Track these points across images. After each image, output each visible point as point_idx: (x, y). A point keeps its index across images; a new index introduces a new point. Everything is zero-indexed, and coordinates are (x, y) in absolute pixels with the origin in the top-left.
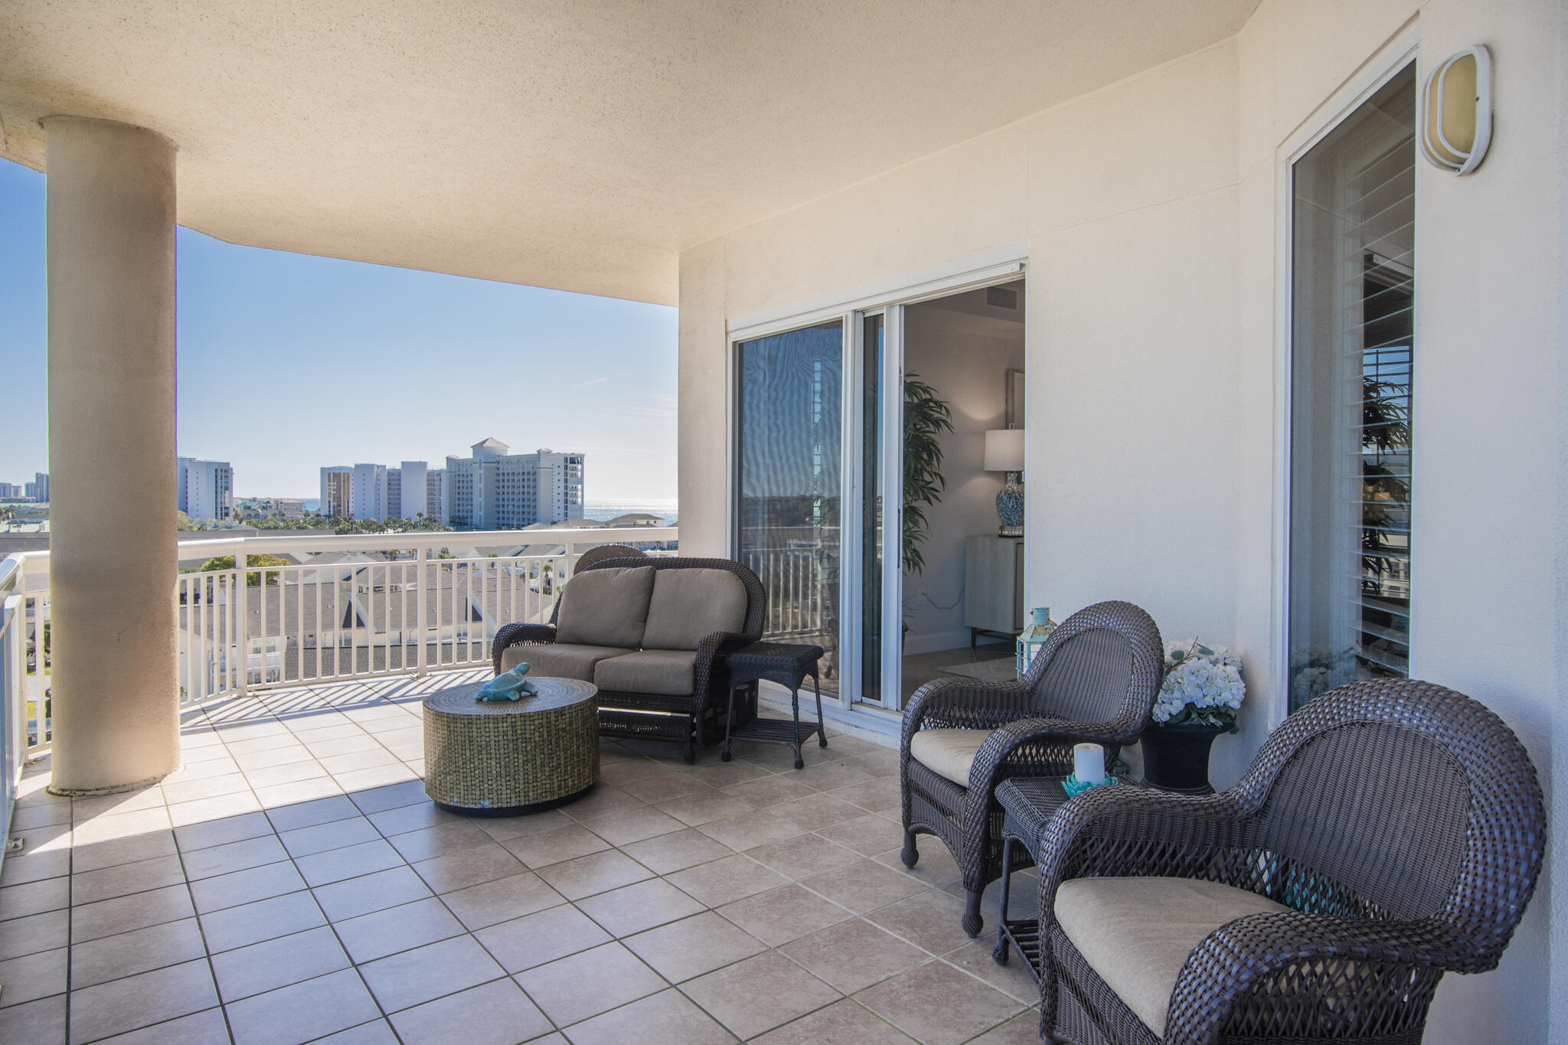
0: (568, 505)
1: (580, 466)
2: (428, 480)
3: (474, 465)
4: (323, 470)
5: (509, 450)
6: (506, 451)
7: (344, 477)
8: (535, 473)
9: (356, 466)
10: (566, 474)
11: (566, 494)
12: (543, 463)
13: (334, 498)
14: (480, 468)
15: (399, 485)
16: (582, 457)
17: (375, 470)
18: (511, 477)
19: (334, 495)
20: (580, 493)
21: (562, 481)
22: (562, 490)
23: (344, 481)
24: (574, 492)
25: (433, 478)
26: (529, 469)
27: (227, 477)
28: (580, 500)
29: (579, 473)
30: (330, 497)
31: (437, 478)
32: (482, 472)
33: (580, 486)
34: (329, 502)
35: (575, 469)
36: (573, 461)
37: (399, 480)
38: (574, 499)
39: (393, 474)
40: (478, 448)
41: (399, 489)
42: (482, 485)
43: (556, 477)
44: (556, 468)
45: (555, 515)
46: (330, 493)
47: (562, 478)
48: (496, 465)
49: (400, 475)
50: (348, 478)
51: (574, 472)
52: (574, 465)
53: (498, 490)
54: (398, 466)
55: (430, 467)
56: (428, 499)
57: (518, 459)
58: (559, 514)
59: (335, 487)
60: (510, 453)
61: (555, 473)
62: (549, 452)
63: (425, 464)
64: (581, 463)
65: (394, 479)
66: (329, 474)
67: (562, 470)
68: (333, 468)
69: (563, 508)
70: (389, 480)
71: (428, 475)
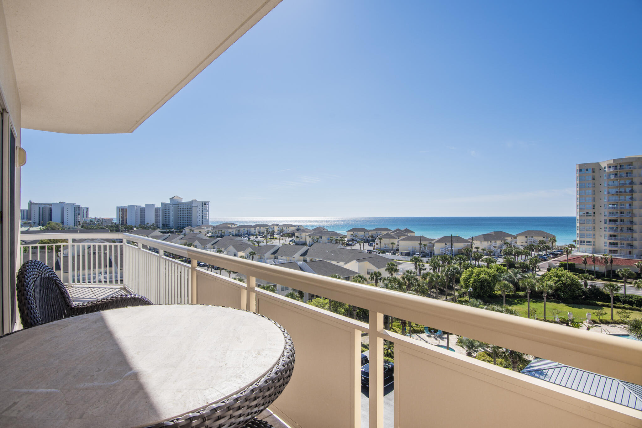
0: (203, 219)
1: (208, 206)
2: (155, 211)
3: (170, 205)
4: (117, 207)
5: (183, 200)
6: (182, 201)
7: (125, 210)
8: (191, 208)
9: (128, 206)
10: (202, 209)
11: (202, 216)
12: (194, 205)
13: (121, 218)
14: (172, 206)
15: (145, 213)
16: (209, 202)
17: (136, 207)
18: (183, 210)
19: (121, 216)
20: (208, 215)
21: (201, 211)
22: (201, 215)
23: (125, 211)
24: (206, 215)
25: (157, 210)
26: (189, 207)
27: (79, 210)
28: (208, 218)
29: (208, 208)
30: (120, 217)
31: (158, 210)
32: (173, 208)
33: (208, 213)
34: (120, 219)
35: (206, 207)
36: (205, 204)
37: (145, 211)
38: (206, 218)
39: (142, 209)
40: (172, 199)
41: (145, 214)
42: (173, 213)
43: (199, 210)
44: (198, 206)
45: (198, 223)
46: (120, 216)
47: (201, 210)
48: (178, 205)
49: (145, 209)
50: (127, 210)
51: (205, 208)
52: (205, 205)
53: (179, 214)
54: (144, 206)
55: (156, 206)
56: (155, 218)
57: (186, 203)
58: (200, 223)
59: (122, 214)
60: (183, 201)
61: (198, 208)
62: (196, 201)
63: (154, 205)
64: (208, 204)
65: (143, 211)
66: (120, 209)
67: (201, 207)
68: (121, 207)
69: (201, 221)
70: (141, 211)
71: (155, 209)
